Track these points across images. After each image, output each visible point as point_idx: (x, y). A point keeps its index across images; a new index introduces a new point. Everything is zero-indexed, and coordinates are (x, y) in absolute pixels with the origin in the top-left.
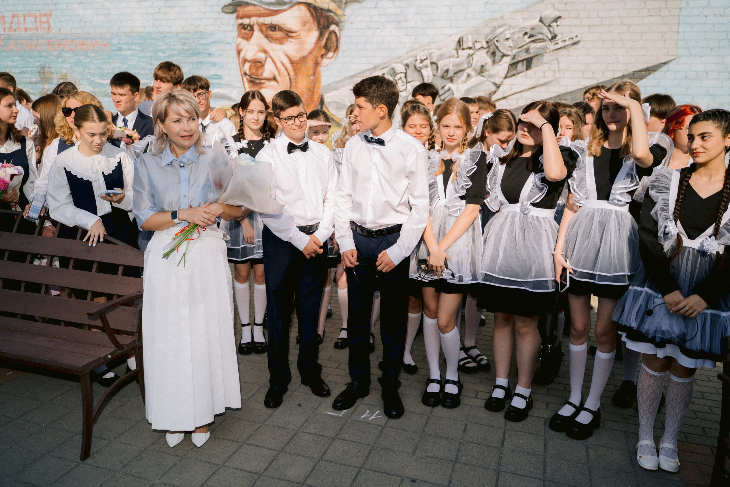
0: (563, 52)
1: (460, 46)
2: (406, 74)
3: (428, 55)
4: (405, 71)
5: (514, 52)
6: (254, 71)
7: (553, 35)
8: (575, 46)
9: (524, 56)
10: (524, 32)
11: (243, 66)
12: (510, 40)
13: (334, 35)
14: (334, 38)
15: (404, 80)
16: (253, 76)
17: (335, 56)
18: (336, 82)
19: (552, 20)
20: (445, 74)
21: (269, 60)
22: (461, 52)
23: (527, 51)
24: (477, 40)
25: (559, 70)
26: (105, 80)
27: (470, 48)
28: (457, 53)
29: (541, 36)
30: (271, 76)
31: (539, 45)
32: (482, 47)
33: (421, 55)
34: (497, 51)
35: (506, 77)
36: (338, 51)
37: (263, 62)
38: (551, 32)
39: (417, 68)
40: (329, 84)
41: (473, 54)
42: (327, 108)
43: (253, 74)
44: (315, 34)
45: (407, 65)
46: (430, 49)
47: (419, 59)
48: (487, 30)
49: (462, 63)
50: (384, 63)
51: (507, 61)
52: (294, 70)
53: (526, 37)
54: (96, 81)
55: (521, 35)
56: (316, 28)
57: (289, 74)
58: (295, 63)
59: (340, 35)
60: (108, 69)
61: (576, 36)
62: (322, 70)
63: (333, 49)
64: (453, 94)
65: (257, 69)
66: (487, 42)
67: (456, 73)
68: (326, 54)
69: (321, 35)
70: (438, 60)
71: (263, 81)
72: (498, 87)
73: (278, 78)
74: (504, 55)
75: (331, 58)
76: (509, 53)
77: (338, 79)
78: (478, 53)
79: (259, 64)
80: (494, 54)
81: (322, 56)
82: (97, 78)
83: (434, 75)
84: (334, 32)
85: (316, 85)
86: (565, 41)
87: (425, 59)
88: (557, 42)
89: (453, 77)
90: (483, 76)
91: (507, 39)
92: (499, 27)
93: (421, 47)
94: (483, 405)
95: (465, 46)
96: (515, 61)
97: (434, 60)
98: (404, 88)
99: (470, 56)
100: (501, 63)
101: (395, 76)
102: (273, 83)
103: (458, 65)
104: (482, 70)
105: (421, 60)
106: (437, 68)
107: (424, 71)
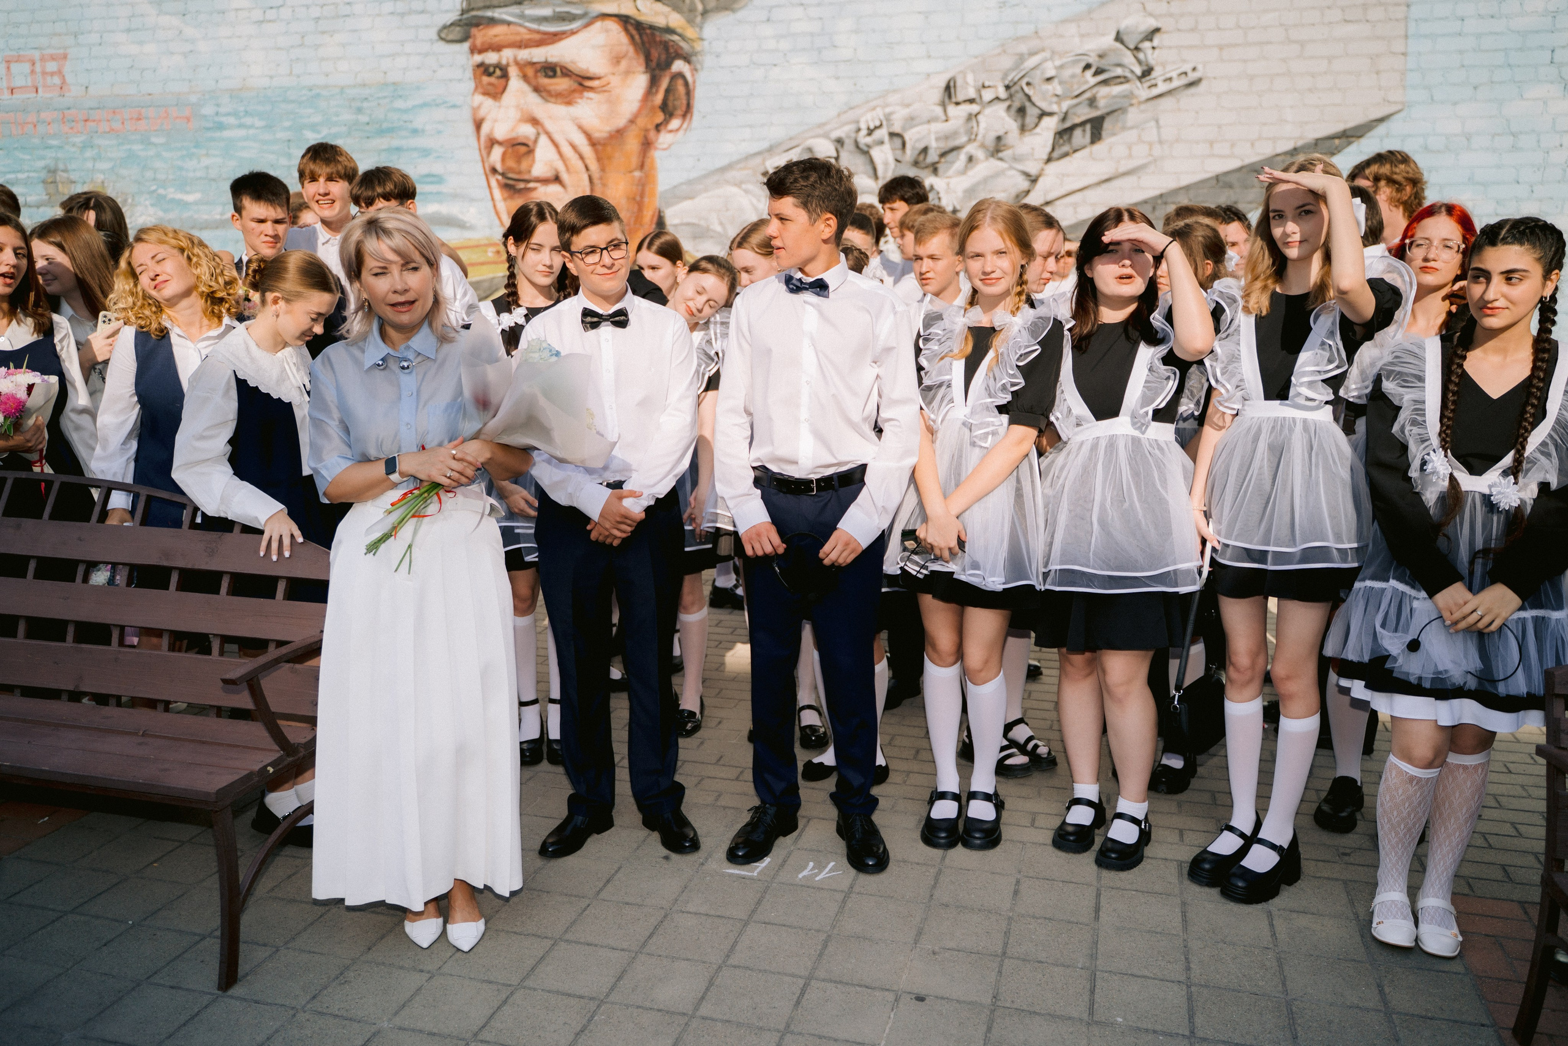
0: (1167, 103)
1: (950, 97)
3: (882, 117)
4: (834, 154)
5: (1065, 105)
6: (511, 163)
7: (1145, 68)
8: (1193, 90)
9: (1085, 113)
10: (1083, 64)
11: (489, 153)
12: (1056, 82)
13: (680, 82)
14: (681, 89)
16: (511, 175)
17: (685, 126)
18: (690, 182)
19: (1142, 36)
20: (921, 158)
21: (543, 140)
22: (952, 110)
23: (1092, 102)
24: (987, 84)
25: (1161, 142)
26: (188, 193)
27: (971, 101)
28: (945, 111)
29: (1119, 71)
30: (548, 173)
31: (1116, 90)
32: (997, 98)
33: (869, 119)
34: (1028, 104)
35: (1049, 160)
36: (691, 116)
37: (530, 144)
38: (1139, 62)
39: (862, 146)
40: (675, 187)
41: (979, 113)
43: (511, 170)
44: (640, 81)
45: (840, 142)
46: (887, 105)
47: (863, 126)
48: (1007, 62)
49: (955, 134)
50: (791, 139)
51: (1050, 125)
52: (599, 159)
53: (1089, 73)
54: (171, 196)
55: (1078, 70)
56: (642, 68)
57: (587, 169)
58: (599, 143)
59: (694, 82)
60: (194, 171)
61: (1194, 69)
62: (659, 157)
63: (679, 112)
64: (939, 199)
65: (519, 159)
66: (1007, 87)
67: (943, 155)
68: (666, 122)
69: (654, 82)
70: (904, 128)
71: (531, 185)
72: (1034, 180)
73: (564, 176)
74: (1043, 114)
75: (677, 130)
76: (1054, 108)
77: (694, 175)
78: (988, 111)
79: (523, 149)
80: (1022, 111)
81: (658, 127)
82: (171, 190)
83: (897, 161)
84: (680, 75)
85: (647, 189)
86: (1170, 79)
87: (876, 128)
88: (1153, 82)
89: (938, 163)
90: (1001, 159)
91: (1049, 79)
92: (1032, 54)
93: (867, 102)
94: (1049, 841)
95: (960, 97)
96: (1068, 124)
97: (897, 129)
99: (971, 117)
100: (1038, 130)
102: (554, 188)
103: (947, 138)
104: (998, 147)
105: (868, 129)
106: (904, 145)
107: (875, 153)
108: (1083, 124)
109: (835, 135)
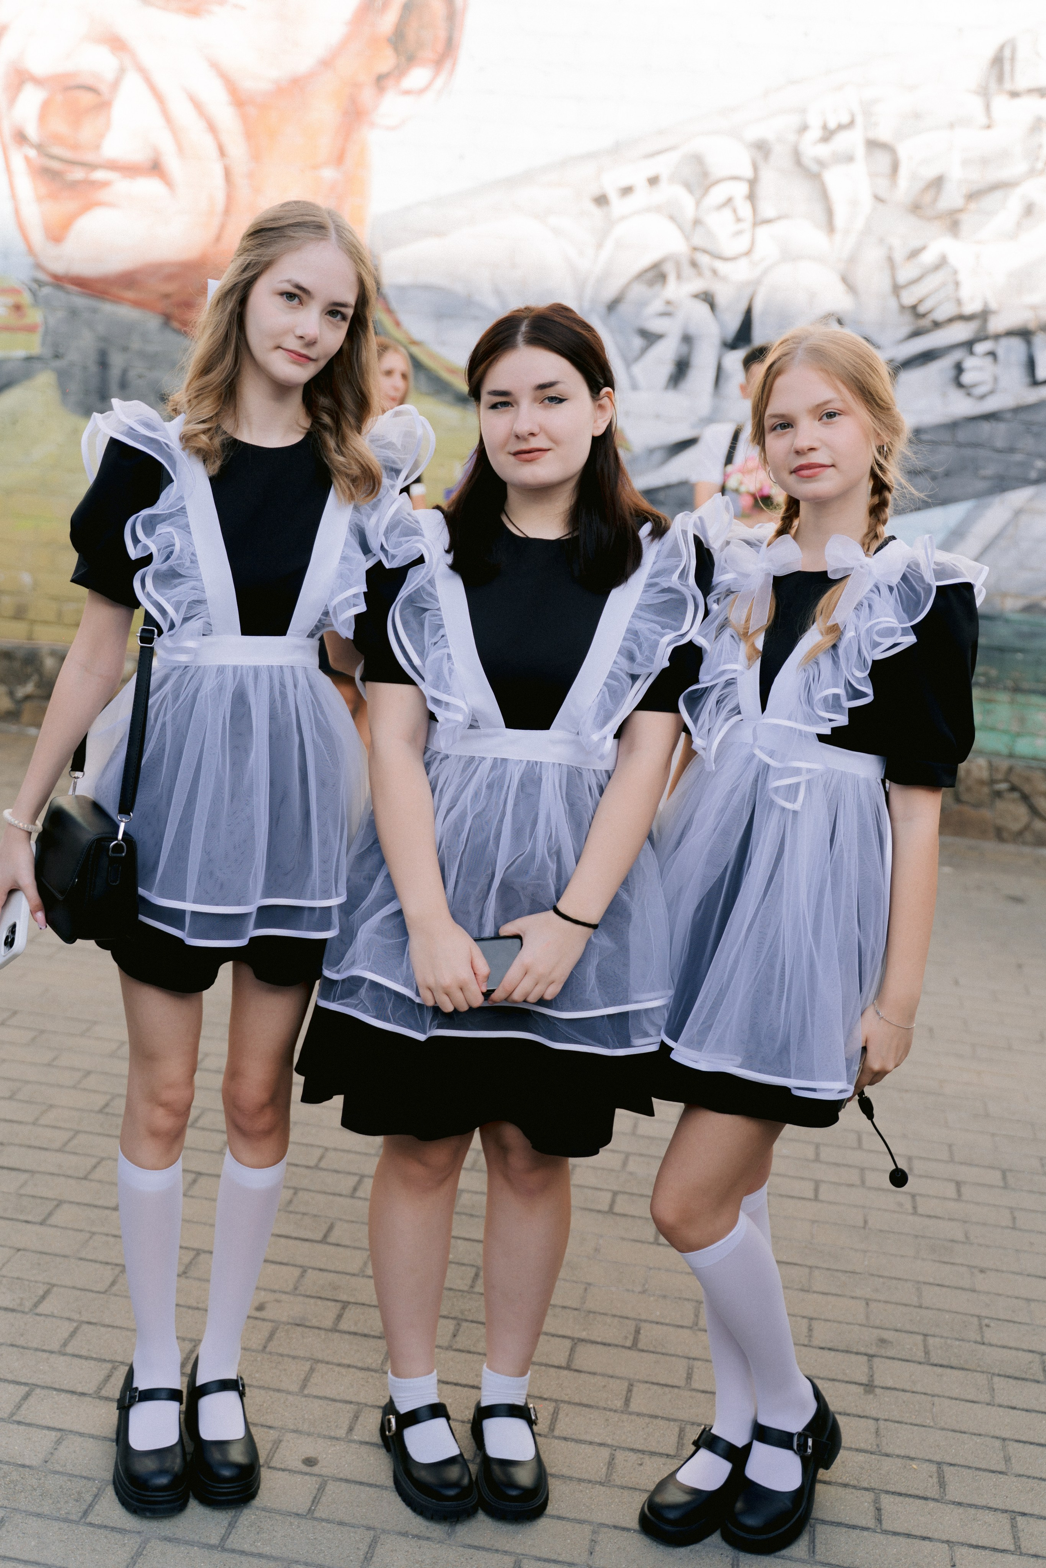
2: (753, 183)
4: (749, 173)
6: (59, 125)
11: (12, 100)
14: (438, 6)
15: (745, 209)
16: (57, 150)
17: (439, 83)
20: (928, 198)
21: (132, 83)
22: (1001, 103)
28: (988, 107)
30: (137, 154)
36: (454, 64)
37: (104, 88)
39: (807, 161)
40: (407, 208)
42: (389, 311)
43: (58, 139)
45: (762, 148)
46: (870, 84)
50: (661, 132)
52: (249, 135)
57: (222, 152)
58: (253, 103)
63: (430, 54)
64: (957, 284)
65: (77, 116)
67: (973, 196)
68: (400, 71)
71: (99, 175)
73: (172, 163)
75: (422, 91)
79: (87, 98)
81: (381, 81)
83: (878, 199)
87: (841, 127)
89: (960, 211)
93: (828, 72)
95: (1022, 80)
97: (884, 134)
98: (743, 244)
101: (707, 190)
102: (150, 186)
103: (985, 162)
105: (825, 127)
106: (895, 168)
107: (833, 178)
109: (754, 133)
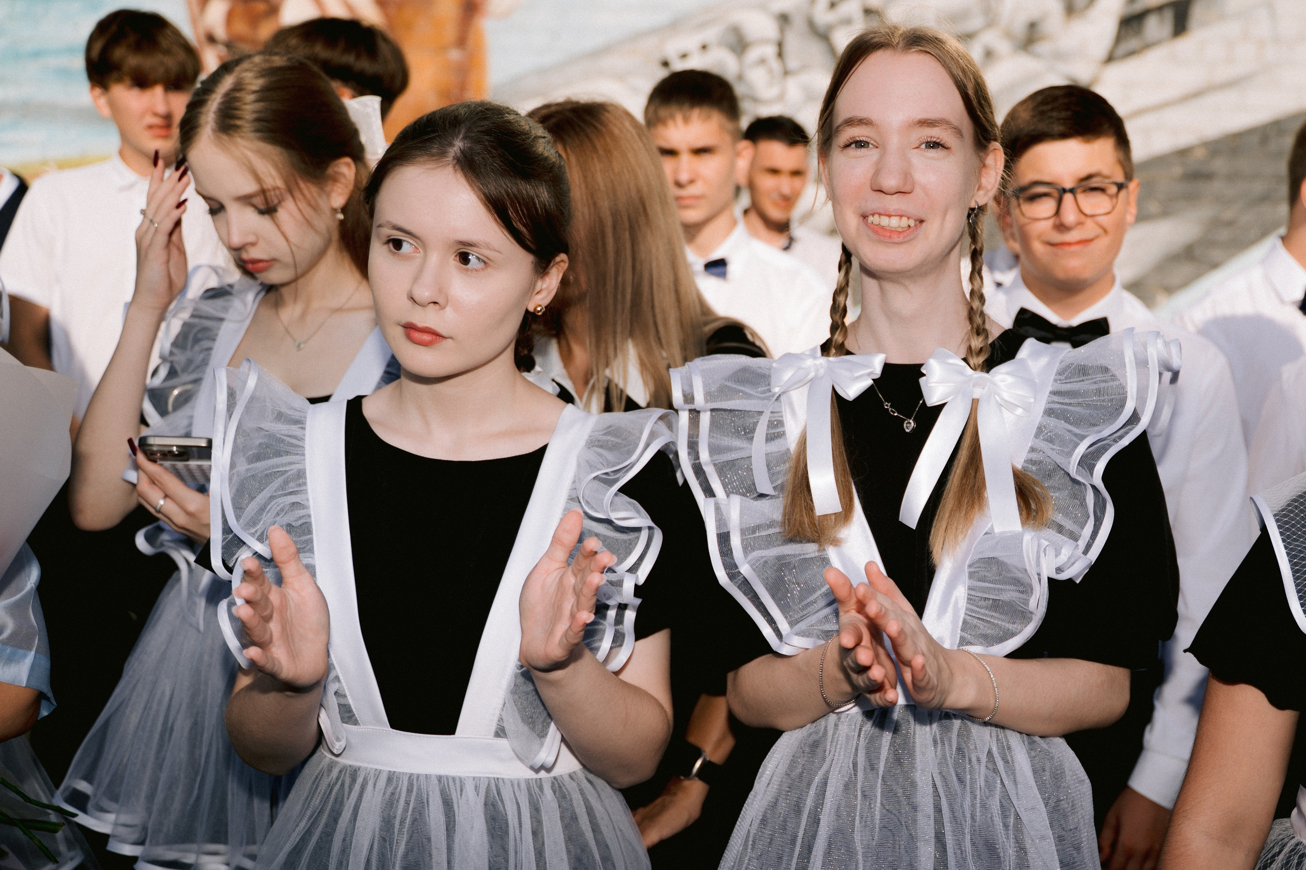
11: (204, 10)
16: (240, 47)
25: (1276, 40)
35: (1110, 59)
39: (819, 27)
40: (518, 78)
45: (784, 19)
49: (968, 14)
51: (1111, 7)
65: (254, 20)
79: (261, 7)
85: (470, 78)
96: (1138, 8)
98: (774, 92)
101: (745, 51)
104: (1031, 36)
107: (840, 37)
108: (1160, 9)
